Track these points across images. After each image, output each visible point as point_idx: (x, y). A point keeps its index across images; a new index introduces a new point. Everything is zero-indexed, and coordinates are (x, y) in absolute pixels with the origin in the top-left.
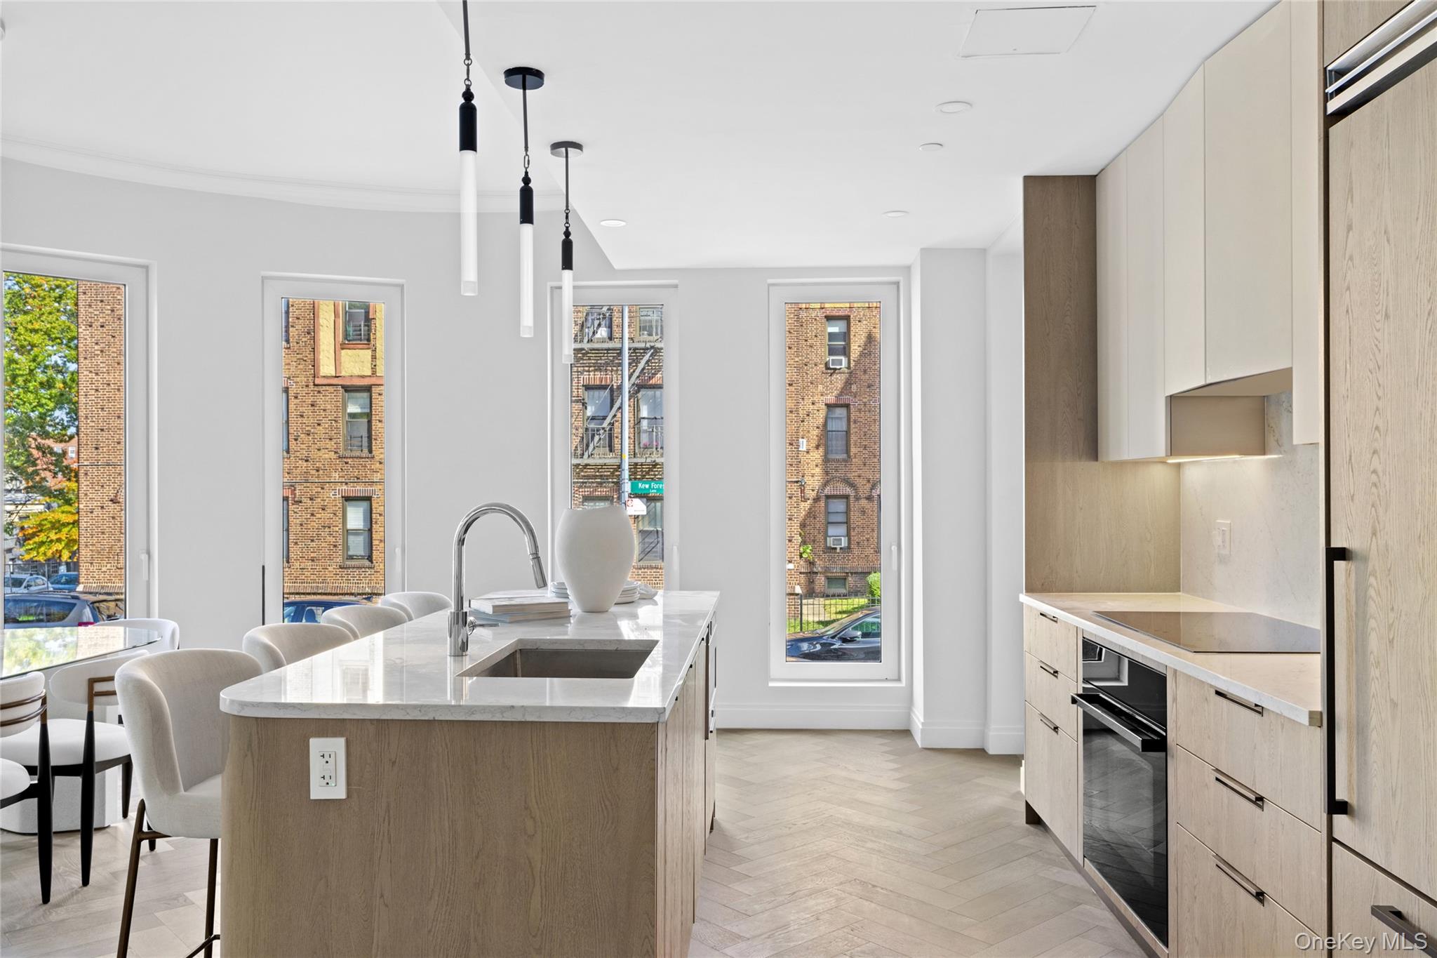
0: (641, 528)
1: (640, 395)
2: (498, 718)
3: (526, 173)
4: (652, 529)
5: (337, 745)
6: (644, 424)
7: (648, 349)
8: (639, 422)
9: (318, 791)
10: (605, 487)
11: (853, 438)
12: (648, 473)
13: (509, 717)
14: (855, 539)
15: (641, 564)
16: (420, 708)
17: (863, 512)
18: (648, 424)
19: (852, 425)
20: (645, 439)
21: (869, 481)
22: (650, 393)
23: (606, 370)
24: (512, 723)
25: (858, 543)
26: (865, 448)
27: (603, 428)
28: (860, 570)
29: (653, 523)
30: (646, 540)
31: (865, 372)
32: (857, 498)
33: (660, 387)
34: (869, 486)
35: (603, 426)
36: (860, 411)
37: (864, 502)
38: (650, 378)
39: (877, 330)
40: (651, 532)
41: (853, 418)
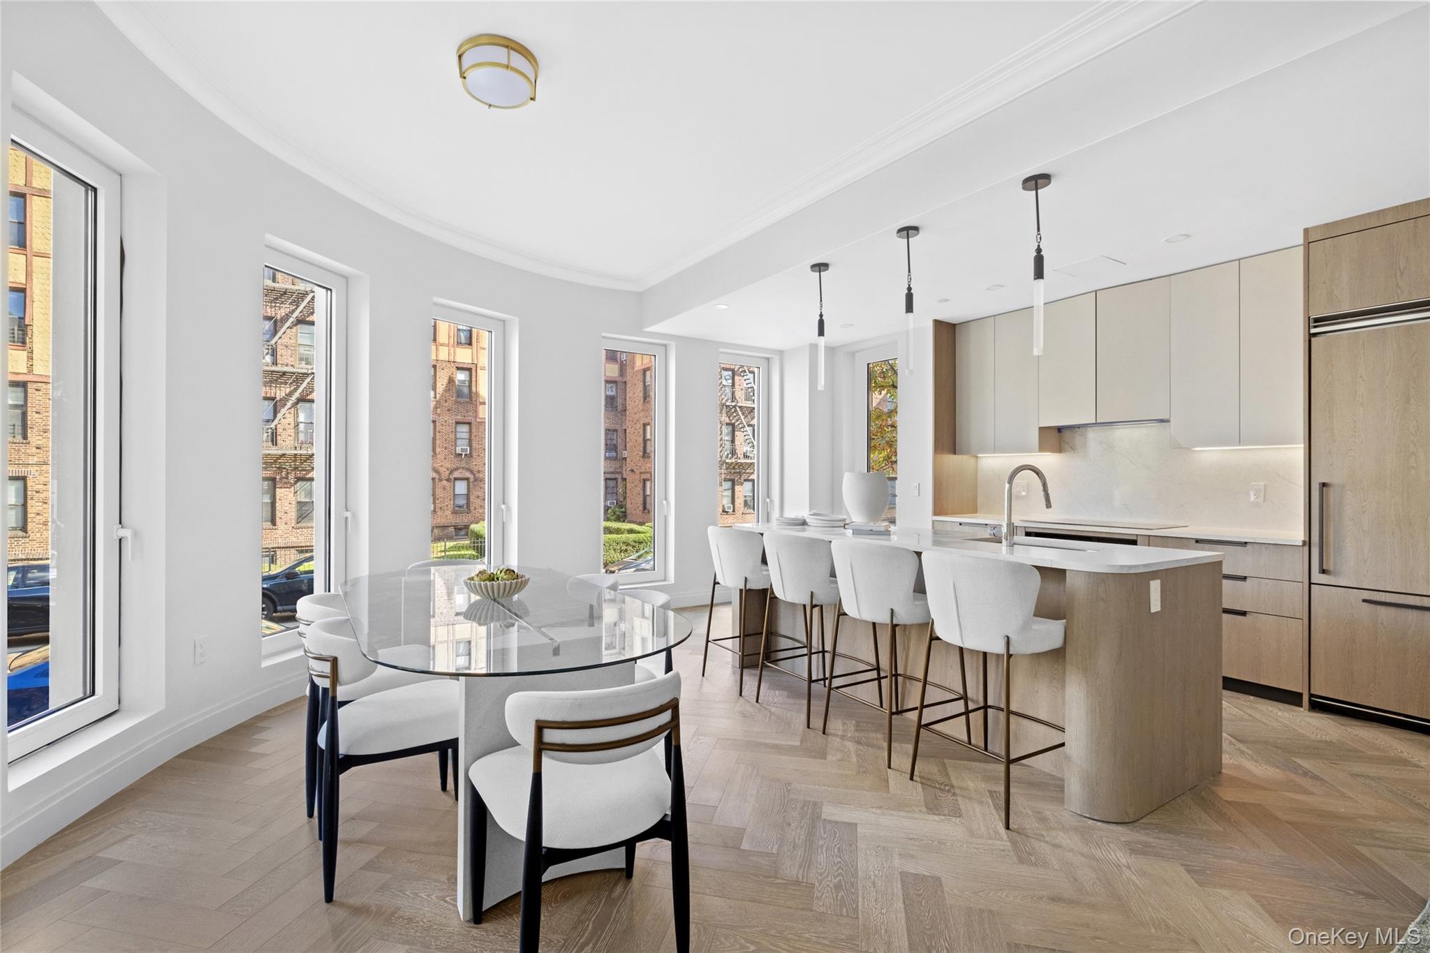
0: (299, 500)
1: (299, 406)
4: (308, 500)
6: (302, 427)
7: (308, 375)
8: (298, 425)
10: (269, 471)
11: (438, 442)
12: (305, 461)
14: (438, 506)
15: (299, 525)
17: (444, 489)
18: (305, 426)
19: (437, 434)
20: (302, 437)
21: (448, 469)
22: (307, 405)
23: (271, 386)
25: (441, 508)
26: (446, 449)
27: (271, 428)
28: (442, 525)
29: (309, 496)
30: (304, 508)
31: (446, 401)
32: (440, 480)
33: (312, 401)
34: (448, 472)
35: (271, 427)
36: (442, 425)
37: (445, 482)
38: (307, 395)
39: (454, 376)
40: (307, 502)
41: (438, 429)
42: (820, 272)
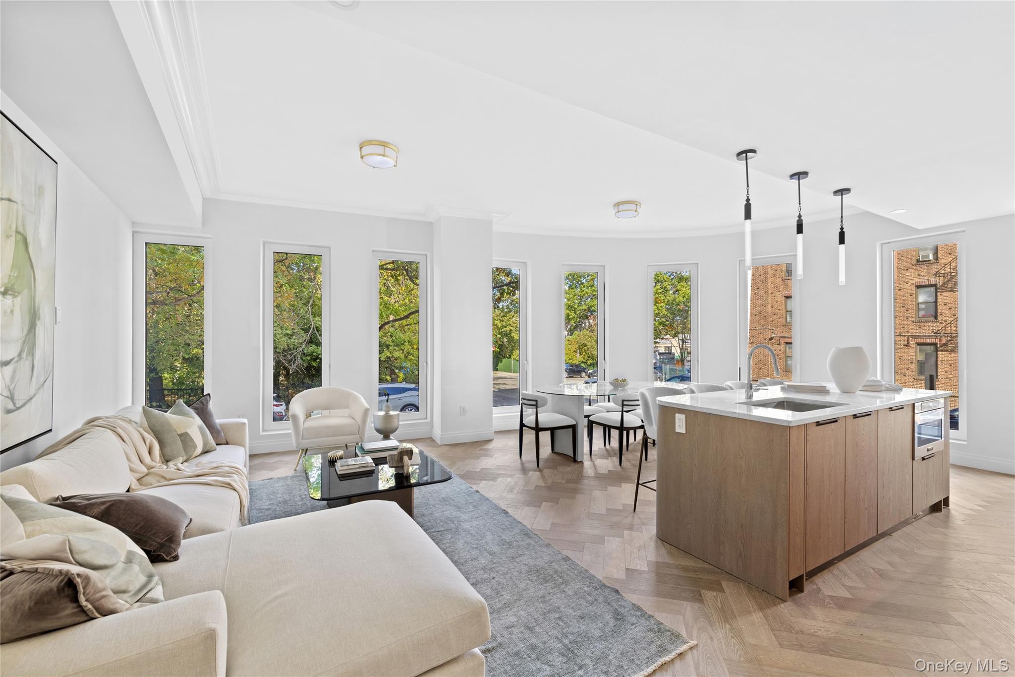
2: (730, 416)
3: (800, 214)
5: (683, 417)
9: (678, 430)
13: (734, 416)
16: (706, 409)
24: (735, 418)
42: (842, 195)
